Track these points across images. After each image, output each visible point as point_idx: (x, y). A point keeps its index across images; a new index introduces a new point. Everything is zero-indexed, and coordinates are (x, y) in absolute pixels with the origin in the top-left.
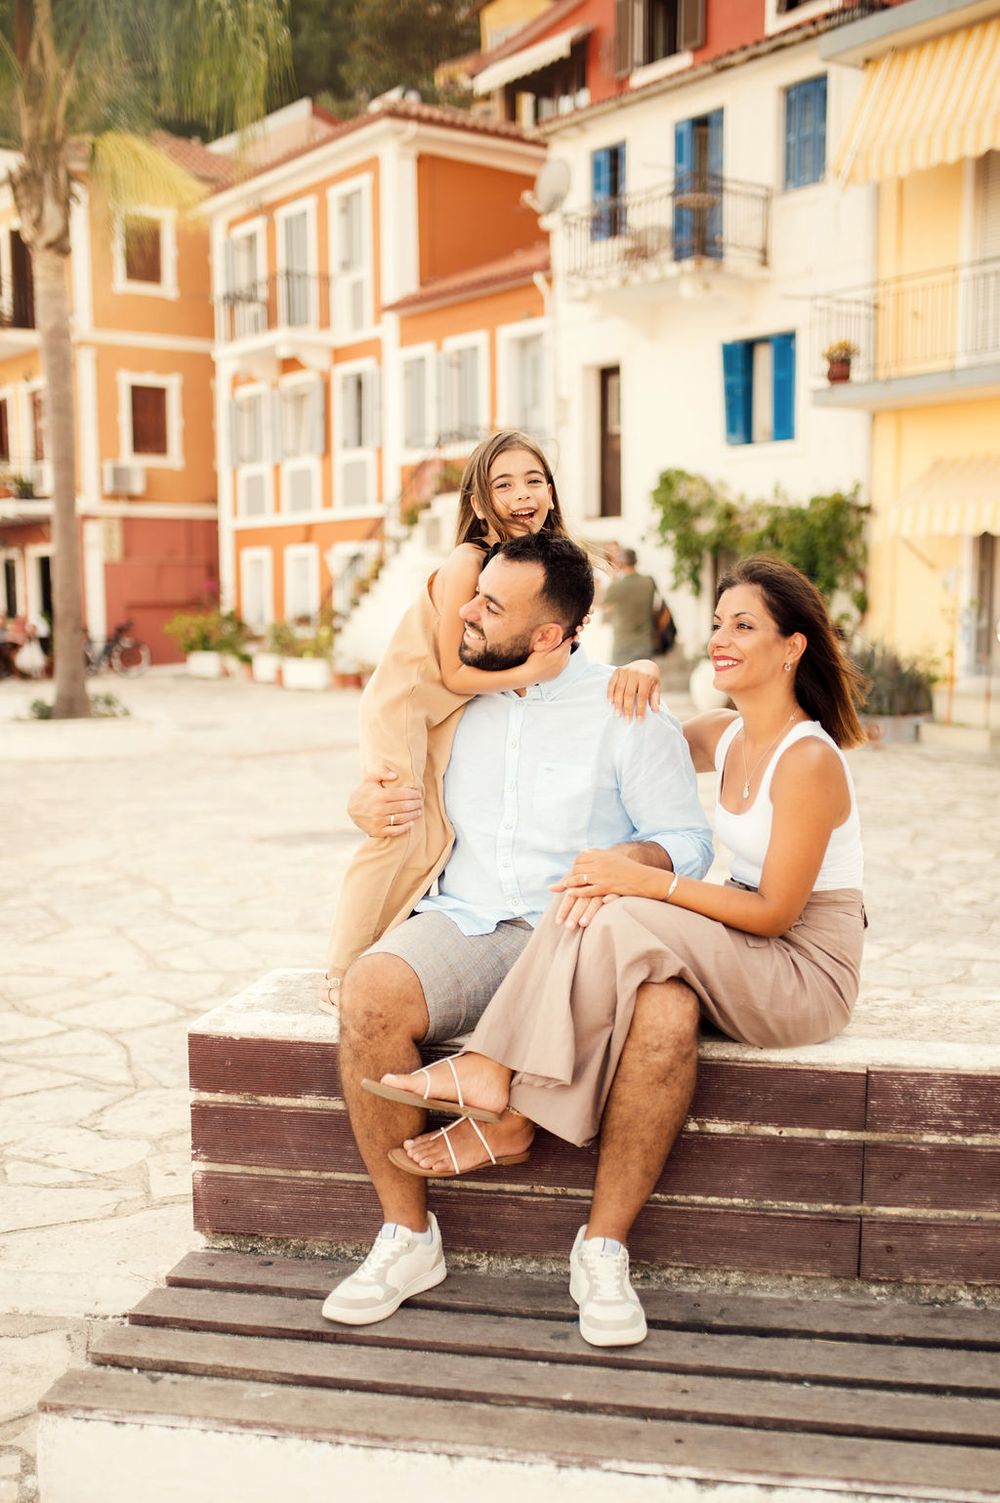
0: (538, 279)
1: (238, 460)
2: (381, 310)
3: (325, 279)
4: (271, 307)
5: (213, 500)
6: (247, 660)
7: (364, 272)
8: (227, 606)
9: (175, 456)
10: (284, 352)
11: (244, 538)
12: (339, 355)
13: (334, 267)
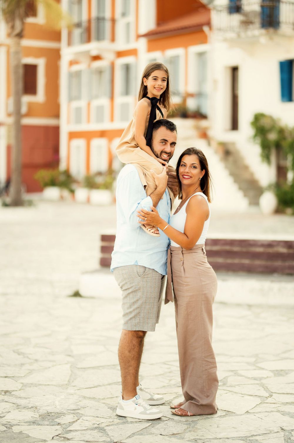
0: (206, 29)
1: (71, 99)
2: (139, 36)
3: (113, 21)
4: (88, 30)
5: (57, 116)
6: (72, 192)
7: (131, 18)
8: (63, 166)
9: (40, 96)
10: (94, 53)
11: (73, 135)
12: (120, 54)
13: (118, 15)
